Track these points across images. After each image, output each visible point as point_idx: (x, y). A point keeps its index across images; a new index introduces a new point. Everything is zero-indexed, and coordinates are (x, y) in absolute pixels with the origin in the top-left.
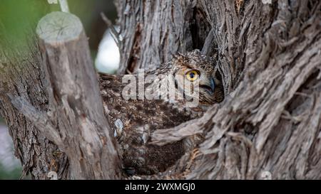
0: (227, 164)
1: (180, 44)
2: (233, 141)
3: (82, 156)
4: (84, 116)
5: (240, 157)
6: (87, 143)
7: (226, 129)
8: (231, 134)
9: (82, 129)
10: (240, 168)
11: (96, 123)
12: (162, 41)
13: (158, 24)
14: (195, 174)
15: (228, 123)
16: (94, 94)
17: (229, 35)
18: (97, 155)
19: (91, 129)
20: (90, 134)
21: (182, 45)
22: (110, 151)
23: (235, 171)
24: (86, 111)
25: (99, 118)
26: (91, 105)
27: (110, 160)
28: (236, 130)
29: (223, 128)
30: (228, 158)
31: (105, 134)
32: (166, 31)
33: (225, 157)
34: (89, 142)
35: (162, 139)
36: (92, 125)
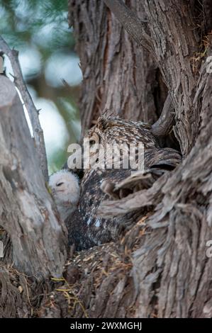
0: (177, 239)
1: (141, 109)
2: (183, 213)
3: (22, 232)
4: (22, 188)
5: (191, 231)
6: (27, 218)
7: (176, 200)
8: (181, 205)
9: (20, 203)
10: (191, 243)
11: (36, 196)
12: (123, 106)
13: (118, 88)
14: (144, 250)
15: (178, 194)
16: (33, 164)
17: (185, 97)
18: (39, 230)
19: (30, 203)
20: (30, 208)
21: (143, 110)
22: (53, 227)
23: (186, 246)
24: (24, 184)
25: (39, 191)
26: (29, 176)
27: (53, 236)
28: (187, 200)
29: (174, 199)
30: (178, 232)
31: (46, 208)
32: (127, 95)
33: (175, 231)
34: (29, 216)
35: (108, 211)
36: (32, 198)
